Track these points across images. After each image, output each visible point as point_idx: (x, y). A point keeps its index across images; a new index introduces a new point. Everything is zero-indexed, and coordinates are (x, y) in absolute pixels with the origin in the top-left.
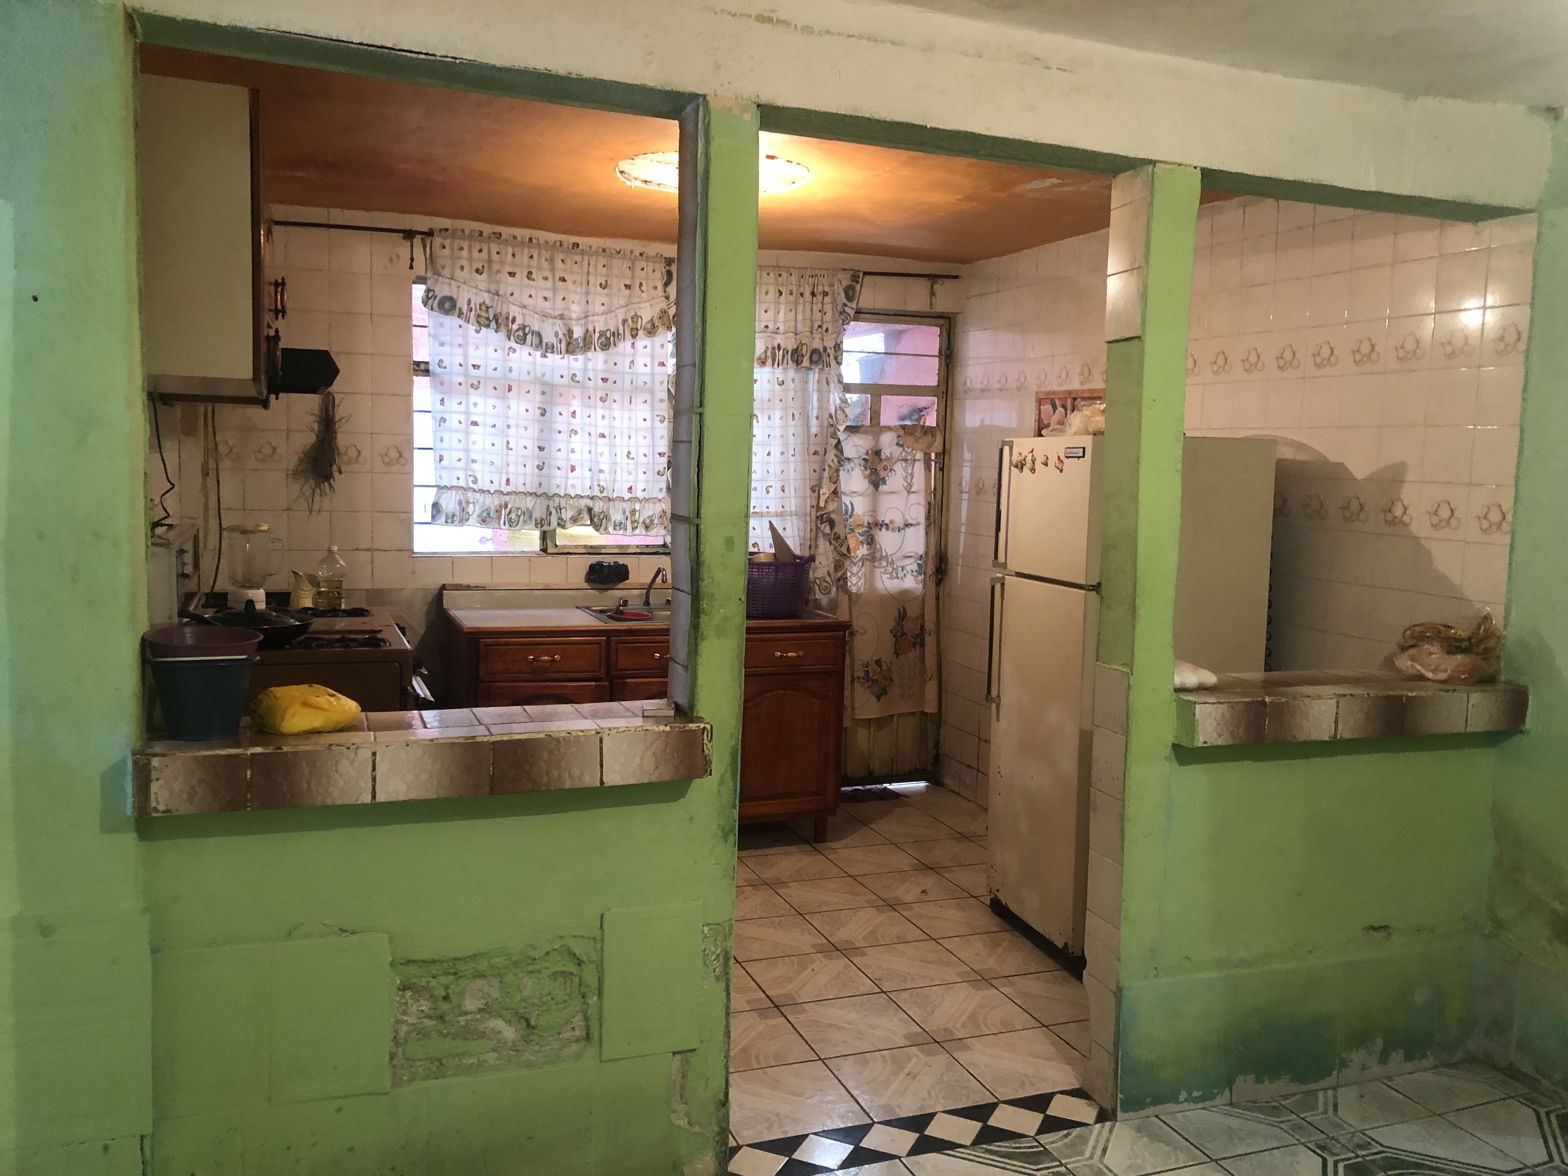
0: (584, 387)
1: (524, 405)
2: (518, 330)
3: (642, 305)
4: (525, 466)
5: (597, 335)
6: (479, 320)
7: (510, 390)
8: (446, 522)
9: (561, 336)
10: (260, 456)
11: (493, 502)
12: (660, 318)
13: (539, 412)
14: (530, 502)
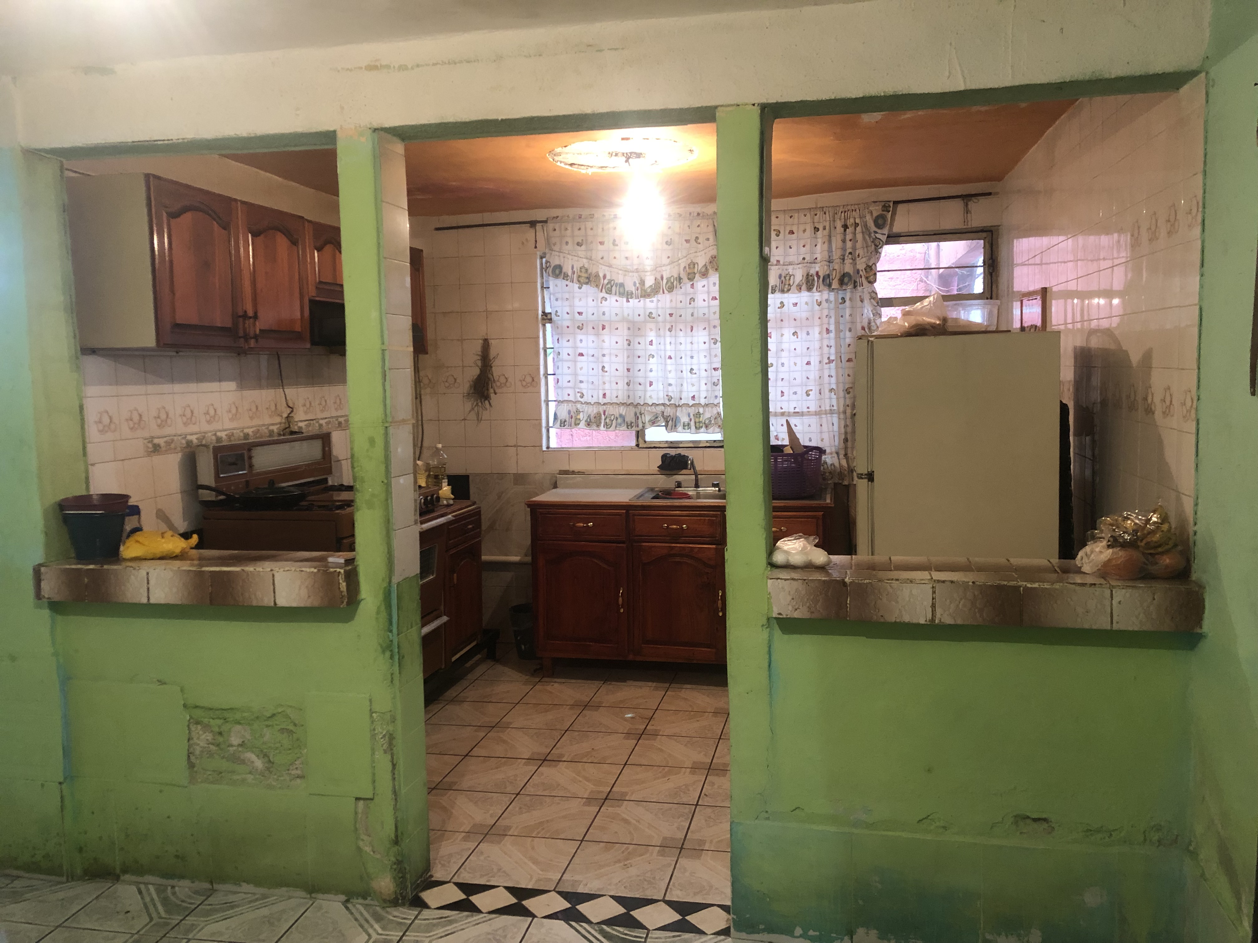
0: (657, 322)
1: (614, 339)
2: (607, 284)
3: (699, 254)
4: (617, 383)
5: (665, 281)
6: (580, 279)
7: (603, 329)
8: (561, 426)
9: (638, 285)
10: (447, 384)
11: (592, 411)
12: (710, 262)
13: (626, 343)
14: (622, 410)
